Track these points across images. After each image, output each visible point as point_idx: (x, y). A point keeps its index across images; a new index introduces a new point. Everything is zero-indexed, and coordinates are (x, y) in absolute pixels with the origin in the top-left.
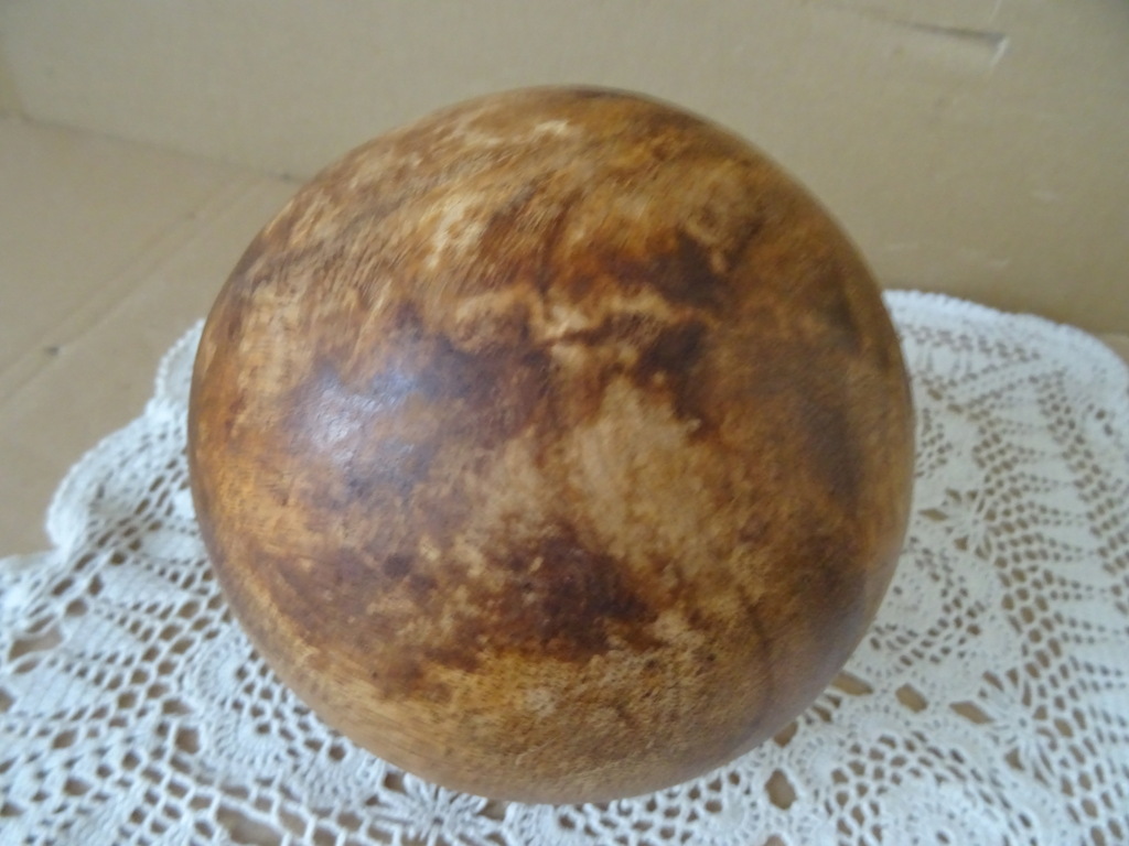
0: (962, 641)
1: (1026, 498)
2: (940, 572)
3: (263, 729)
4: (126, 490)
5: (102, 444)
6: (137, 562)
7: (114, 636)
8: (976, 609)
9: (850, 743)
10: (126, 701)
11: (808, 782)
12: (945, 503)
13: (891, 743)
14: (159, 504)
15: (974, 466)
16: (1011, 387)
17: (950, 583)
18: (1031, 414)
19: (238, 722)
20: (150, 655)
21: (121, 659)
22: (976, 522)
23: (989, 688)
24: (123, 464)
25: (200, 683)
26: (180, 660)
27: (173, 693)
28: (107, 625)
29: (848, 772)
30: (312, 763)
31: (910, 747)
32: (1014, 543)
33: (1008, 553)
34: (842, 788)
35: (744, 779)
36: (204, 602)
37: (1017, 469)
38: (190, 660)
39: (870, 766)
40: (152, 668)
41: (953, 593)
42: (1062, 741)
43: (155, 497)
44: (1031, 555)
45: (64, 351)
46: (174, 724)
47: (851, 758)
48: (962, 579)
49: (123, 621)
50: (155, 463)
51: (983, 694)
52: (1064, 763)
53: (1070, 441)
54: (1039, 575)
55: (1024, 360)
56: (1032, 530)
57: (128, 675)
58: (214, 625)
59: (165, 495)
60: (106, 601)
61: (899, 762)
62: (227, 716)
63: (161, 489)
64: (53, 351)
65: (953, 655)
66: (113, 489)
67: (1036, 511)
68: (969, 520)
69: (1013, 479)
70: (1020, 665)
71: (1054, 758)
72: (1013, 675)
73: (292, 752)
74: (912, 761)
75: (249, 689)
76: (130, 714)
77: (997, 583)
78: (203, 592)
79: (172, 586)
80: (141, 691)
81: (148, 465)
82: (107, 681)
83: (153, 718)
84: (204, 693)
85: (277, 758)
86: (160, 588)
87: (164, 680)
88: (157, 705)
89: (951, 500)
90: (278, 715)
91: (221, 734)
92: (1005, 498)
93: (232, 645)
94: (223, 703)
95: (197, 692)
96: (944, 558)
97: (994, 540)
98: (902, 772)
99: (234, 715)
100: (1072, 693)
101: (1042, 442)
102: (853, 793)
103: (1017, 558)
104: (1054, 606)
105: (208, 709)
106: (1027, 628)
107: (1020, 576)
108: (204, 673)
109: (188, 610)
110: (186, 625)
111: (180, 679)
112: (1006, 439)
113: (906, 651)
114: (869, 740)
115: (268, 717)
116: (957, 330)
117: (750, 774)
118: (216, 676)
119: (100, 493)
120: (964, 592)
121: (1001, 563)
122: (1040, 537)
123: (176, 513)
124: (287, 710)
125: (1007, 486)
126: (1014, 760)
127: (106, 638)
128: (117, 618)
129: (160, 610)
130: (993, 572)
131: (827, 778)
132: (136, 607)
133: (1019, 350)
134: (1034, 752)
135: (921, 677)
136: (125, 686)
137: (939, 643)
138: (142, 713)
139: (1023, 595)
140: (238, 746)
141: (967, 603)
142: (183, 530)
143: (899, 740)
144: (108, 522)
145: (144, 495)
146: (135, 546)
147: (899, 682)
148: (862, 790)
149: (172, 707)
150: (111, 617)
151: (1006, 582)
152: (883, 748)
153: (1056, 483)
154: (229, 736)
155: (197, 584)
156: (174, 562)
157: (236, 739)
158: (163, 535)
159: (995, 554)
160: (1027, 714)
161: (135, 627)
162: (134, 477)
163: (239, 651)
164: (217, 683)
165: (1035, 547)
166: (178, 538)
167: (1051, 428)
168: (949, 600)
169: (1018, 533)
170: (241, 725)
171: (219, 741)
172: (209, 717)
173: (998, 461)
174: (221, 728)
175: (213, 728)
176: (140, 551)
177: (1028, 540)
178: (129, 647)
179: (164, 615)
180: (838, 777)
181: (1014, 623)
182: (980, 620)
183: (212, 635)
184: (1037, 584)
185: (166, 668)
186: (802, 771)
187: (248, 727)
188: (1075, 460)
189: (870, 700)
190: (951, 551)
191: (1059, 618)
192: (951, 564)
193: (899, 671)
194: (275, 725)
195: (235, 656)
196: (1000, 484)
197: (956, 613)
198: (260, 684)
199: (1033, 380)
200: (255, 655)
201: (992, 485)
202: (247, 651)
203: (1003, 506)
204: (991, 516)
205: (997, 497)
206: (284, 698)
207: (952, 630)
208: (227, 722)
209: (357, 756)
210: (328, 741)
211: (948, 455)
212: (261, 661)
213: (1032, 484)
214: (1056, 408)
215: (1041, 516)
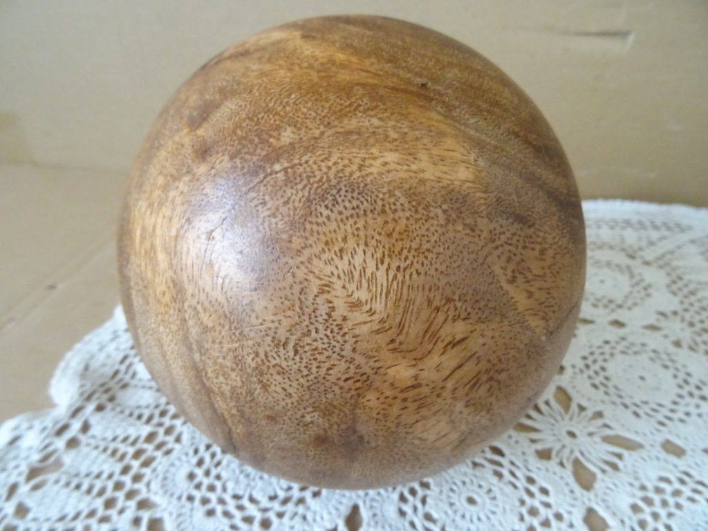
0: (697, 406)
2: (668, 363)
3: (211, 513)
4: (104, 365)
5: (87, 338)
6: (113, 409)
7: (99, 461)
8: (700, 384)
9: (637, 484)
10: (109, 504)
11: (614, 514)
12: (658, 320)
13: (668, 481)
14: (126, 373)
15: (670, 296)
16: (679, 247)
17: (677, 369)
18: (698, 262)
19: (192, 510)
20: (125, 470)
21: (105, 475)
22: (682, 330)
24: (101, 349)
25: (163, 486)
26: (147, 471)
27: (144, 494)
28: (95, 453)
29: (641, 504)
31: (682, 482)
34: (641, 516)
35: (565, 516)
36: (161, 431)
37: (700, 294)
38: (154, 470)
39: (657, 499)
40: (127, 479)
41: (681, 375)
43: (123, 368)
45: (60, 287)
46: (146, 516)
47: (640, 494)
48: (684, 366)
49: (105, 450)
50: (123, 347)
55: (683, 231)
57: (110, 485)
58: (170, 446)
59: (130, 365)
60: (93, 437)
61: (677, 493)
62: (183, 507)
63: (127, 362)
64: (52, 287)
65: (694, 417)
66: (95, 364)
68: (677, 328)
69: (699, 301)
73: (233, 527)
74: (687, 491)
75: (198, 487)
76: (113, 512)
78: (160, 425)
79: (138, 423)
80: (120, 495)
81: (117, 349)
82: (95, 491)
83: (130, 514)
84: (166, 492)
86: (131, 425)
87: (137, 486)
88: (132, 504)
89: (661, 318)
90: (221, 501)
91: (181, 519)
92: (698, 313)
93: (184, 458)
94: (180, 498)
95: (161, 492)
96: (668, 354)
97: (698, 339)
98: (682, 501)
99: (188, 505)
102: (649, 519)
105: (169, 503)
108: (165, 479)
109: (151, 437)
110: (149, 447)
111: (148, 485)
112: (686, 278)
113: (660, 417)
114: (650, 481)
115: (214, 504)
116: (635, 219)
117: (570, 513)
118: (173, 480)
119: (86, 368)
120: (689, 374)
123: (138, 377)
124: (228, 498)
125: (697, 305)
127: (93, 462)
128: (101, 448)
129: (131, 440)
130: (704, 358)
131: (628, 511)
132: (114, 439)
133: (678, 225)
135: (675, 433)
136: (109, 493)
137: (681, 409)
138: (121, 512)
140: (194, 527)
141: (694, 381)
142: (143, 387)
143: (673, 478)
144: (92, 385)
145: (117, 367)
146: (112, 399)
147: (660, 438)
148: (655, 516)
149: (143, 505)
150: (97, 447)
152: (663, 485)
154: (185, 521)
155: (156, 420)
156: (139, 407)
157: (191, 522)
158: (130, 391)
159: (702, 348)
161: (114, 452)
162: (109, 356)
163: (188, 462)
164: (175, 485)
166: (141, 392)
168: (680, 381)
170: (194, 512)
171: (179, 525)
172: (170, 508)
173: (686, 291)
174: (179, 515)
175: (174, 516)
176: (116, 402)
178: (111, 466)
179: (133, 443)
180: (635, 508)
183: (168, 452)
185: (137, 478)
186: (608, 507)
187: (200, 511)
189: (643, 453)
190: (672, 349)
192: (674, 358)
193: (658, 430)
194: (219, 509)
195: (186, 465)
196: (691, 304)
197: (687, 388)
198: (206, 482)
199: (693, 242)
200: (200, 463)
201: (686, 306)
202: (194, 460)
203: (697, 318)
204: (691, 324)
205: (692, 313)
206: (224, 489)
207: (688, 399)
208: (184, 511)
209: (282, 524)
210: (258, 516)
211: (650, 291)
212: (205, 466)
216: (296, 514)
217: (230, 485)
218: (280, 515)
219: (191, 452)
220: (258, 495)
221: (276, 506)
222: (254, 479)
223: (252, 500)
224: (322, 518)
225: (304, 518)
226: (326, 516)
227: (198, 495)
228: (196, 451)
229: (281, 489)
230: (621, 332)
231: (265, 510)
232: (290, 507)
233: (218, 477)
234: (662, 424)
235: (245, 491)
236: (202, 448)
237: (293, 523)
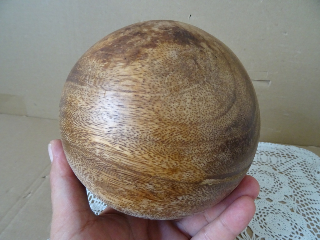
0: (299, 238)
1: (306, 197)
2: (289, 218)
8: (301, 229)
12: (285, 199)
15: (290, 188)
16: (293, 166)
17: (292, 221)
18: (300, 173)
22: (294, 204)
32: (306, 210)
33: (305, 213)
37: (301, 189)
44: (311, 213)
48: (295, 220)
53: (313, 180)
54: (315, 219)
55: (294, 158)
56: (310, 206)
67: (309, 201)
68: (291, 203)
69: (301, 192)
77: (304, 221)
92: (300, 197)
96: (289, 215)
97: (300, 208)
101: (305, 181)
103: (307, 214)
106: (316, 234)
107: (310, 219)
112: (296, 181)
116: (276, 151)
120: (296, 224)
121: (304, 215)
122: (312, 208)
130: (302, 218)
139: (312, 224)
141: (298, 227)
151: (307, 221)
153: (312, 192)
159: (302, 212)
165: (312, 211)
167: (307, 177)
168: (293, 226)
169: (306, 207)
173: (296, 187)
177: (309, 209)
181: (312, 232)
182: (303, 232)
184: (315, 222)
188: (315, 185)
190: (290, 212)
192: (291, 216)
196: (298, 193)
197: (296, 230)
199: (298, 164)
201: (296, 193)
203: (300, 199)
204: (298, 202)
205: (298, 197)
207: (296, 235)
211: (282, 185)
213: (306, 193)
214: (306, 171)
215: (311, 202)
230: (271, 204)
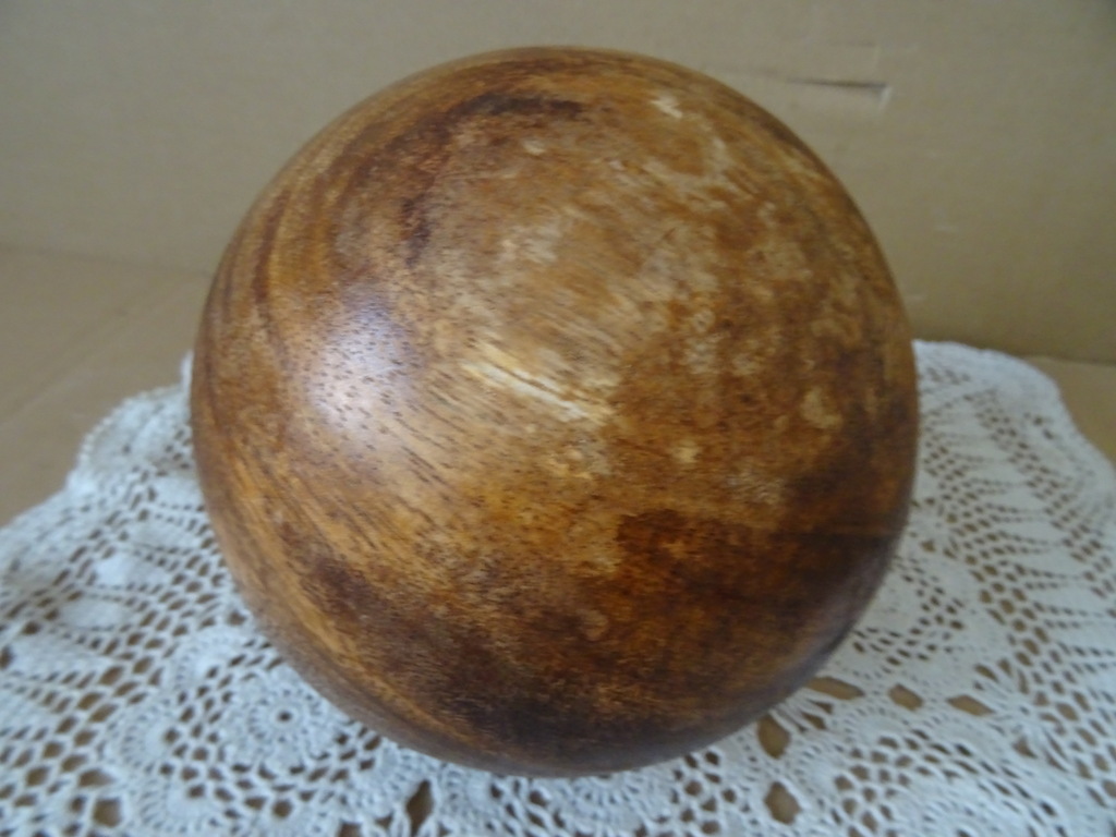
0: (947, 636)
1: (984, 499)
2: (913, 574)
3: (196, 792)
4: (44, 563)
5: (20, 519)
6: (52, 631)
7: (24, 711)
8: (954, 605)
9: (848, 748)
10: (36, 777)
11: (810, 792)
13: (891, 743)
14: (80, 575)
16: (948, 405)
17: (924, 583)
18: (973, 427)
20: (65, 726)
21: (31, 734)
22: (938, 525)
23: (982, 679)
24: (41, 538)
25: (124, 750)
26: (100, 727)
27: (92, 763)
28: (18, 698)
29: (851, 777)
30: (254, 823)
31: (913, 745)
32: (980, 541)
33: (975, 551)
34: (849, 795)
35: (740, 794)
36: (129, 665)
37: (970, 475)
38: (112, 726)
39: (873, 769)
40: (67, 740)
41: (929, 592)
42: (1068, 725)
43: (75, 567)
44: (998, 551)
46: (92, 795)
47: (852, 762)
48: (935, 579)
49: (35, 694)
50: (77, 535)
51: (978, 686)
52: (1075, 747)
53: (1015, 448)
54: (1010, 569)
55: (956, 382)
56: (995, 528)
57: (39, 747)
58: (140, 690)
59: (87, 564)
60: (17, 674)
61: (903, 762)
62: (153, 782)
63: (83, 558)
65: (941, 652)
66: (29, 561)
67: (996, 512)
68: (931, 524)
69: (967, 485)
70: (1009, 653)
71: (1062, 741)
72: (1005, 665)
73: (231, 814)
74: (917, 759)
75: (180, 752)
76: (39, 791)
77: (971, 579)
78: (128, 656)
79: (92, 653)
80: (54, 764)
81: (68, 538)
82: (14, 757)
83: (66, 793)
84: (128, 760)
85: (213, 823)
86: (81, 656)
87: (82, 750)
88: (72, 778)
90: (215, 774)
91: (149, 801)
92: (963, 502)
93: (161, 708)
94: (149, 769)
95: (120, 760)
96: (914, 561)
97: (959, 540)
98: (909, 773)
99: (162, 779)
100: (1069, 677)
101: (987, 450)
102: (859, 798)
103: (985, 555)
104: (1032, 596)
105: (132, 777)
106: (1009, 618)
107: (991, 570)
108: (129, 739)
109: (111, 676)
110: (108, 691)
111: (100, 749)
112: (953, 450)
113: (892, 652)
114: (867, 744)
115: (202, 778)
117: (746, 790)
118: (141, 742)
119: (15, 566)
120: (940, 591)
121: (971, 560)
122: (1004, 534)
123: (100, 581)
124: (225, 769)
125: (963, 490)
126: (1023, 749)
127: (15, 713)
128: (29, 692)
129: (79, 679)
130: (965, 568)
131: (831, 787)
132: (52, 678)
133: (950, 374)
134: (1043, 739)
135: (909, 675)
136: (36, 761)
137: (924, 640)
138: (54, 789)
139: (999, 588)
140: (168, 814)
141: (945, 600)
142: (106, 598)
143: (898, 738)
144: (22, 592)
145: (66, 565)
146: (52, 616)
147: (890, 682)
148: (869, 794)
149: (90, 779)
150: (21, 690)
151: (979, 577)
152: (885, 750)
153: (1009, 485)
154: (154, 804)
155: (121, 650)
156: (96, 629)
157: (164, 806)
158: (83, 603)
159: (964, 552)
160: (1026, 701)
161: (50, 698)
162: (53, 549)
163: (168, 714)
164: (143, 749)
165: (1002, 543)
166: (101, 606)
167: (994, 438)
168: (926, 600)
169: (983, 532)
170: (170, 791)
171: (145, 809)
172: (133, 784)
173: (950, 468)
174: (147, 795)
175: (138, 796)
176: (59, 620)
177: (992, 537)
178: (42, 719)
179: (82, 685)
180: (842, 783)
181: (995, 615)
182: (962, 615)
183: (137, 699)
184: (1010, 577)
185: (84, 738)
186: (802, 782)
187: (179, 789)
188: (1023, 462)
189: (862, 703)
190: (920, 554)
191: (1039, 606)
192: (922, 566)
193: (888, 671)
194: (211, 786)
195: (164, 719)
196: (955, 489)
197: (936, 610)
198: (193, 744)
199: (968, 398)
200: (187, 715)
201: (947, 491)
202: (178, 711)
203: (962, 509)
204: (952, 518)
205: (954, 502)
206: (221, 756)
207: (934, 627)
208: (154, 788)
209: (307, 810)
210: (271, 797)
212: (194, 722)
213: (986, 488)
214: (995, 420)
215: (1001, 515)
216: (330, 795)
217: (231, 750)
218: (306, 796)
219: (174, 698)
220: (273, 766)
221: (301, 782)
222: (270, 742)
223: (264, 773)
224: (371, 801)
225: (343, 801)
226: (377, 798)
227: (178, 764)
228: (182, 698)
229: (312, 756)
231: (283, 789)
232: (323, 784)
233: (213, 738)
234: (893, 661)
235: (254, 758)
236: (192, 693)
237: (325, 808)
